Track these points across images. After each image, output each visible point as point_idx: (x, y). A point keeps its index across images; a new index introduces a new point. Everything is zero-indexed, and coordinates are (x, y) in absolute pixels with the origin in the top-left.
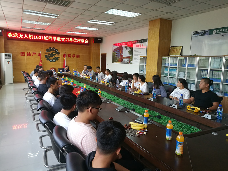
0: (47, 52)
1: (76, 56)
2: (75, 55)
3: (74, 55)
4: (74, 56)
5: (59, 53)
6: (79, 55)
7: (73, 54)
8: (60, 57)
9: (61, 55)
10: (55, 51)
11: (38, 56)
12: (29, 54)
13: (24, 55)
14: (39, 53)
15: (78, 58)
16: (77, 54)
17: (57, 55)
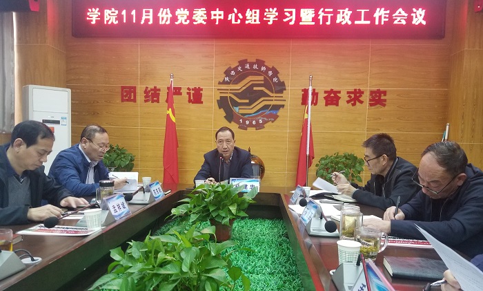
0: (227, 83)
1: (366, 98)
2: (361, 93)
3: (355, 92)
4: (355, 97)
5: (281, 87)
6: (385, 93)
7: (351, 89)
8: (288, 104)
9: (291, 96)
10: (262, 78)
11: (190, 101)
12: (153, 95)
13: (134, 100)
14: (193, 87)
15: (378, 108)
16: (375, 89)
17: (274, 95)
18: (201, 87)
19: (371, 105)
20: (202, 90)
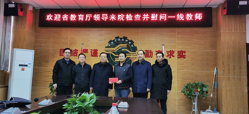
0: (110, 47)
1: (176, 54)
2: (173, 52)
3: (170, 51)
4: (171, 54)
6: (185, 52)
10: (126, 45)
11: (92, 55)
12: (75, 53)
14: (93, 49)
15: (182, 59)
16: (180, 50)
17: (132, 53)
18: (97, 49)
19: (178, 58)
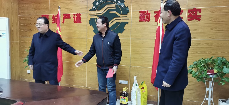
0: (94, 10)
1: (185, 15)
6: (200, 11)
8: (130, 21)
9: (132, 16)
11: (75, 22)
14: (76, 14)
16: (192, 8)
17: (122, 16)
18: (80, 13)
19: (189, 20)
20: (81, 15)
